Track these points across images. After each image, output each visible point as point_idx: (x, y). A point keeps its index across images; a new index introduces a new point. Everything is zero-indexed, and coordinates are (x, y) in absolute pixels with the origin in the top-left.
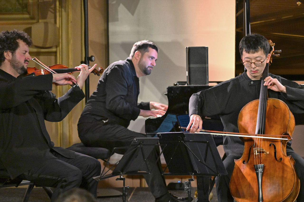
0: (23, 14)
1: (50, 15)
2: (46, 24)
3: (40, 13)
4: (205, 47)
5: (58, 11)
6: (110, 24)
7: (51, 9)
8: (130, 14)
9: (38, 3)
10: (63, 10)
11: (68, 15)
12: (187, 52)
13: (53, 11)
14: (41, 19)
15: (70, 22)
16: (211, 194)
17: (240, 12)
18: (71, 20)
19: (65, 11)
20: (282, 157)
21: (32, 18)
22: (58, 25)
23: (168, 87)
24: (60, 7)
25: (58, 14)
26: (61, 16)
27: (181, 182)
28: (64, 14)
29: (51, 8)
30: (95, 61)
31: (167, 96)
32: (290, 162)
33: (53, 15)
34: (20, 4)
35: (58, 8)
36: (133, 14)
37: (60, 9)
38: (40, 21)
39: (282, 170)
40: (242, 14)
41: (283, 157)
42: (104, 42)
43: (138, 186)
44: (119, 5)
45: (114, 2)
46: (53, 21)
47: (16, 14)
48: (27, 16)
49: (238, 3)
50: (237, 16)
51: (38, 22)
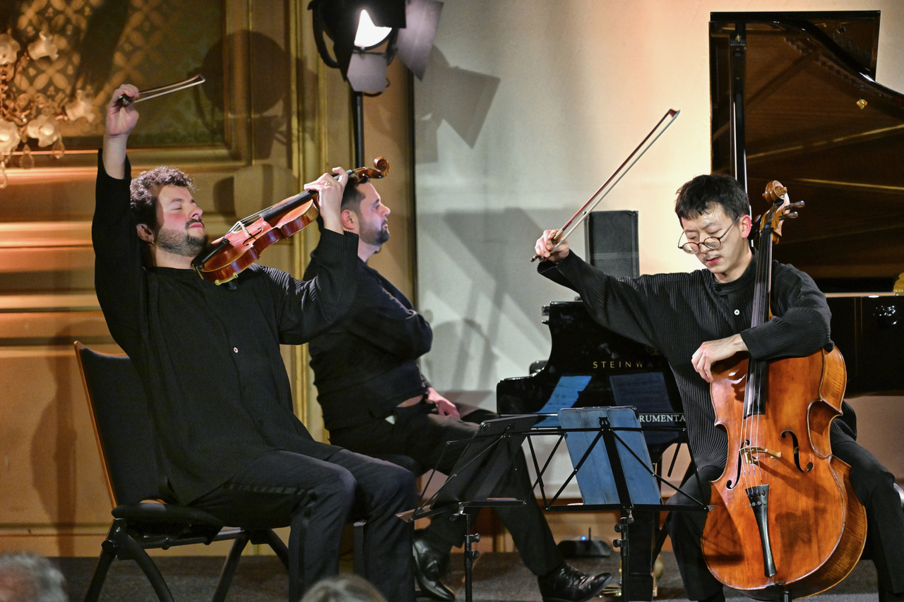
0: (213, 146)
1: (277, 148)
2: (268, 169)
3: (253, 144)
4: (630, 212)
5: (294, 139)
6: (418, 167)
7: (278, 136)
8: (465, 146)
9: (249, 120)
10: (307, 136)
11: (319, 149)
12: (588, 224)
13: (284, 140)
14: (256, 159)
15: (324, 164)
16: (658, 565)
17: (720, 131)
18: (327, 161)
19: (313, 139)
20: (813, 461)
21: (235, 157)
22: (295, 173)
23: (551, 304)
24: (301, 129)
25: (295, 146)
26: (303, 151)
27: (588, 539)
28: (310, 146)
29: (281, 133)
30: (381, 253)
31: (547, 326)
32: (830, 471)
33: (283, 149)
34: (206, 124)
35: (295, 132)
36: (471, 144)
37: (301, 134)
38: (254, 162)
39: (813, 493)
40: (727, 135)
41: (815, 459)
42: (405, 212)
43: (490, 549)
44: (439, 123)
45: (428, 117)
46: (283, 161)
47: (198, 147)
48: (223, 152)
49: (717, 107)
50: (714, 139)
51: (249, 164)
